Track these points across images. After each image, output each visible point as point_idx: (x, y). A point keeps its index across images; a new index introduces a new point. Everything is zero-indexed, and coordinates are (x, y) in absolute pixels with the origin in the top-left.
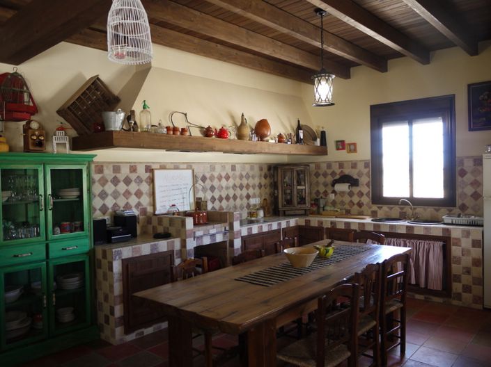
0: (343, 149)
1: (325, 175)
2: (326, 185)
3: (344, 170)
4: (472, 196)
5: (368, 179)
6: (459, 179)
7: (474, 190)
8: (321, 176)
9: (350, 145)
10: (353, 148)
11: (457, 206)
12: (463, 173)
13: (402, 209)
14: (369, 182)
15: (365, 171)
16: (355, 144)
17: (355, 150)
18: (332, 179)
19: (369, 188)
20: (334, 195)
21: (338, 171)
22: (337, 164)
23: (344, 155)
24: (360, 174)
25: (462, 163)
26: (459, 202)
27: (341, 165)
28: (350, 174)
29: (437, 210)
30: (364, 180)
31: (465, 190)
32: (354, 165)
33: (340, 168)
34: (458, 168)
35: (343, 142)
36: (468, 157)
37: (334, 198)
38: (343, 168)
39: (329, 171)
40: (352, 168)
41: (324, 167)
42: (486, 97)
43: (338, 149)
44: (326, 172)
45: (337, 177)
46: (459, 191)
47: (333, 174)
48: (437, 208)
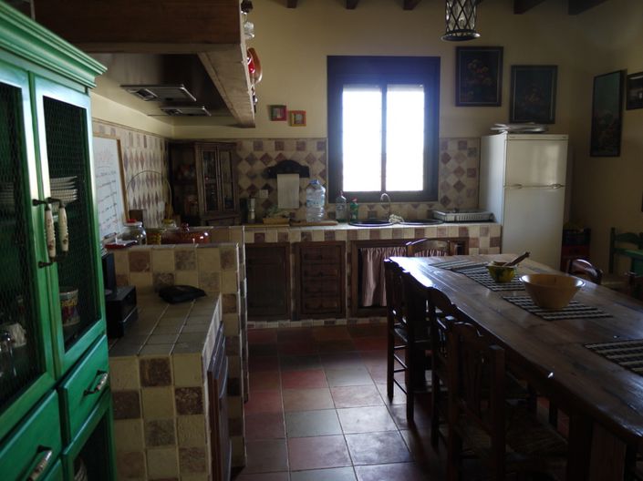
0: (283, 119)
1: (251, 160)
2: (252, 176)
3: (283, 152)
4: (454, 186)
5: (323, 167)
6: (442, 165)
7: (457, 180)
8: (244, 162)
9: (295, 113)
10: (299, 118)
11: (439, 199)
12: (447, 159)
13: (371, 207)
14: (324, 171)
15: (319, 154)
16: (303, 113)
17: (303, 122)
18: (265, 167)
19: (325, 180)
20: (267, 191)
21: (274, 154)
22: (273, 143)
23: (283, 130)
24: (311, 159)
25: (445, 146)
26: (441, 195)
27: (279, 144)
28: (295, 159)
29: (416, 207)
30: (317, 168)
31: (448, 180)
32: (301, 145)
33: (276, 149)
34: (441, 153)
35: (283, 108)
36: (452, 139)
37: (267, 196)
38: (282, 149)
39: (259, 154)
40: (298, 149)
41: (249, 146)
42: (475, 66)
43: (273, 118)
44: (252, 154)
45: (273, 163)
46: (441, 181)
47: (266, 158)
48: (416, 203)
